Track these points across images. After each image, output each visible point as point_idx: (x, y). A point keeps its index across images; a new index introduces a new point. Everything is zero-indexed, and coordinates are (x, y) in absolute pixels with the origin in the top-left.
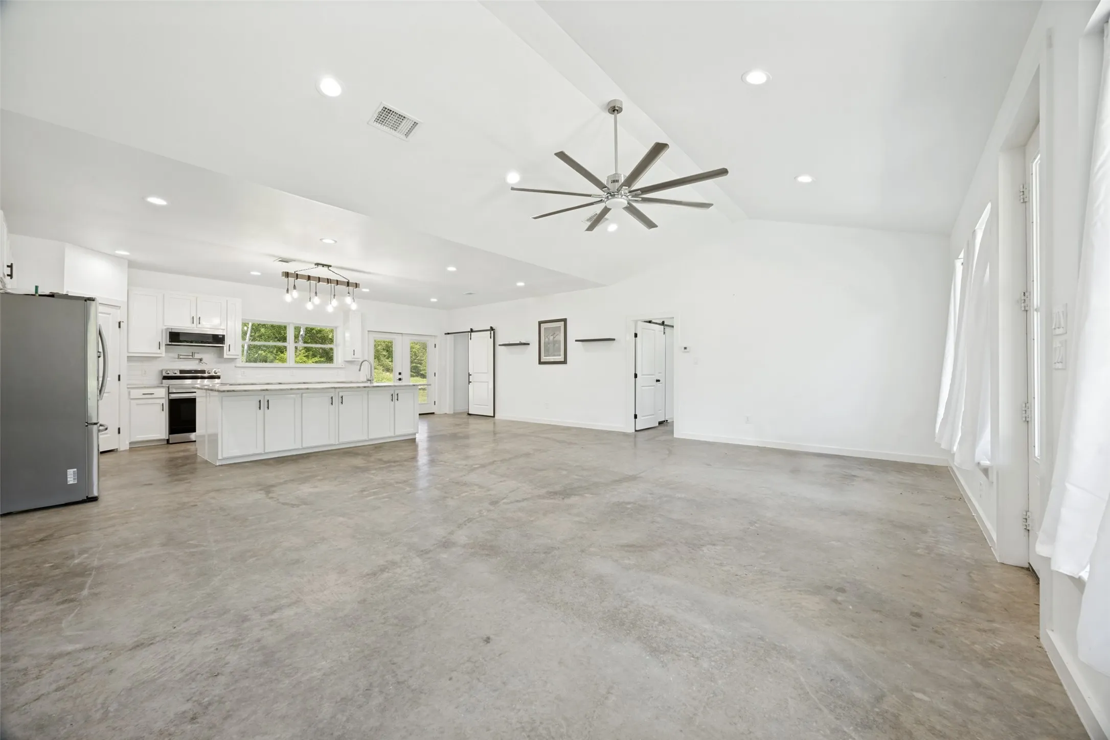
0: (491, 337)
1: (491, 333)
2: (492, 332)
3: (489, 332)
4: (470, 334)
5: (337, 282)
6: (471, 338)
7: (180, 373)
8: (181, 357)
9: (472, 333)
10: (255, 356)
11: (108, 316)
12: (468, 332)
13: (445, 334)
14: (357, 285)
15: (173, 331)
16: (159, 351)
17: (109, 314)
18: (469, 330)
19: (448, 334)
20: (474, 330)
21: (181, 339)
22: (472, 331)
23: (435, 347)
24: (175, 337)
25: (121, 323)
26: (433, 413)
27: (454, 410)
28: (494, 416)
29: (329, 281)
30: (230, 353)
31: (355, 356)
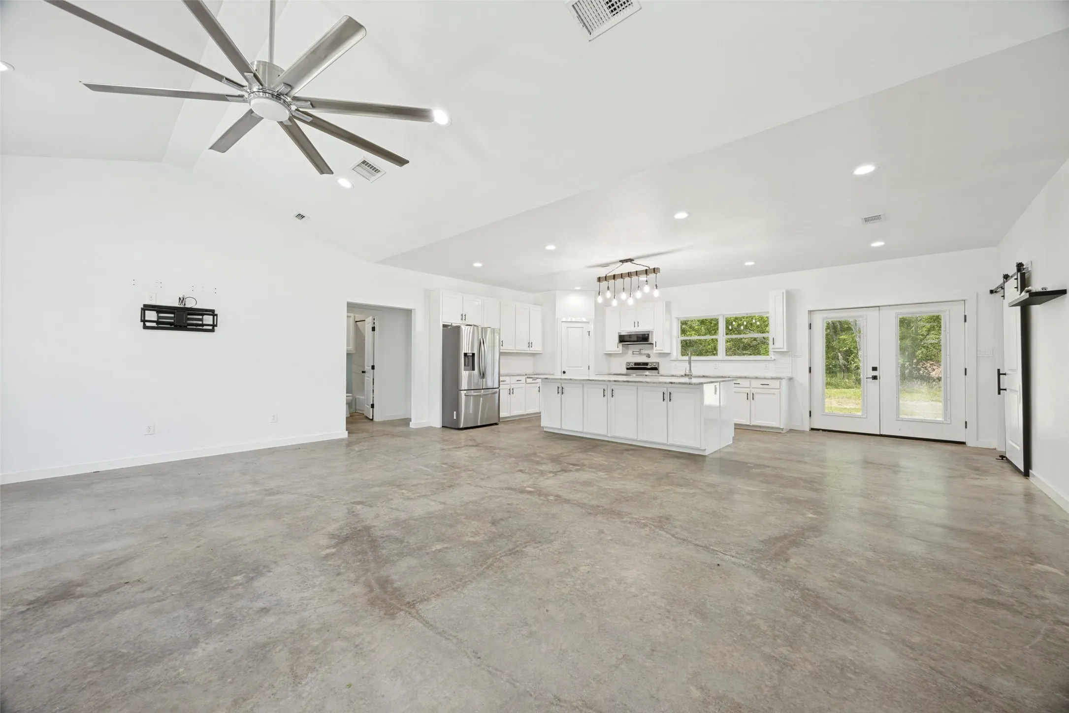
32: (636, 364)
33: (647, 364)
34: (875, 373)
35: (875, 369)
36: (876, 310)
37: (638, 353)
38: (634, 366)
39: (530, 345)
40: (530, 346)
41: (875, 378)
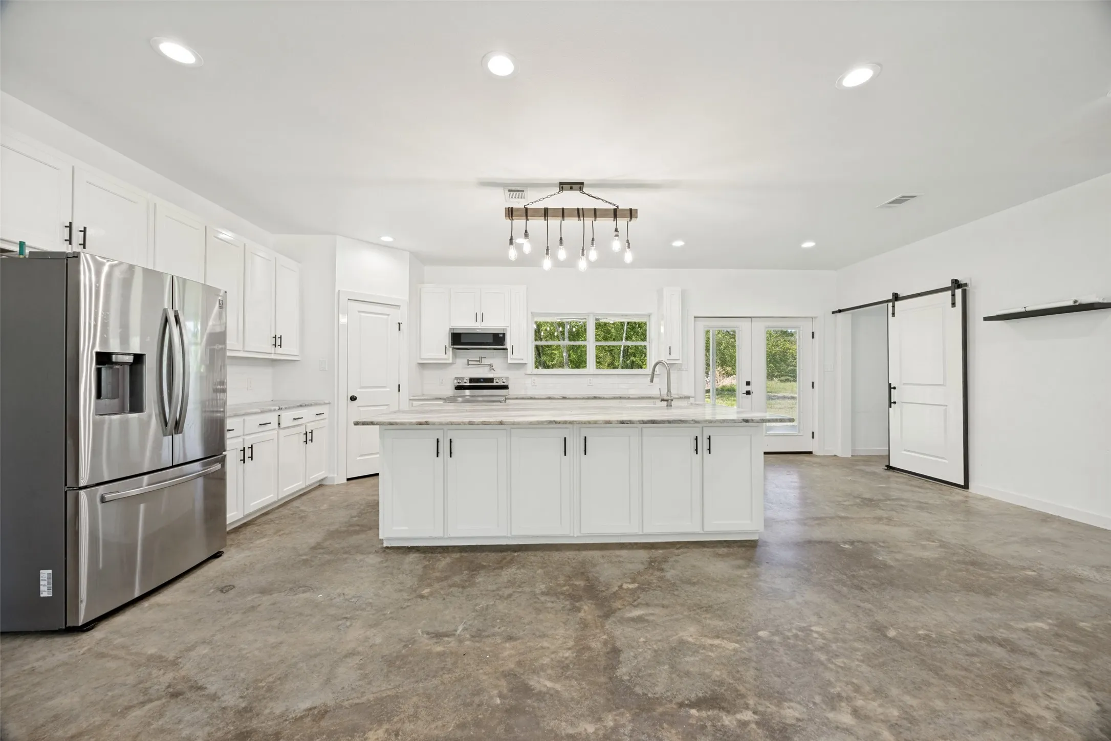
0: (954, 304)
1: (953, 295)
2: (959, 292)
3: (950, 293)
4: (890, 304)
5: (595, 213)
6: (893, 314)
7: (470, 383)
8: (470, 363)
9: (897, 303)
10: (544, 359)
11: (386, 317)
12: (888, 301)
13: (833, 313)
14: (632, 214)
15: (455, 332)
16: (446, 357)
17: (388, 315)
18: (891, 297)
19: (840, 311)
20: (902, 294)
21: (463, 341)
22: (896, 297)
23: (813, 337)
24: (458, 339)
25: (401, 325)
26: (810, 453)
27: (853, 451)
28: (966, 486)
29: (580, 213)
30: (514, 356)
31: (673, 356)
32: (471, 380)
33: (491, 380)
34: (748, 388)
35: (748, 383)
36: (748, 321)
37: (478, 363)
38: (468, 384)
39: (277, 341)
40: (278, 343)
41: (748, 393)
